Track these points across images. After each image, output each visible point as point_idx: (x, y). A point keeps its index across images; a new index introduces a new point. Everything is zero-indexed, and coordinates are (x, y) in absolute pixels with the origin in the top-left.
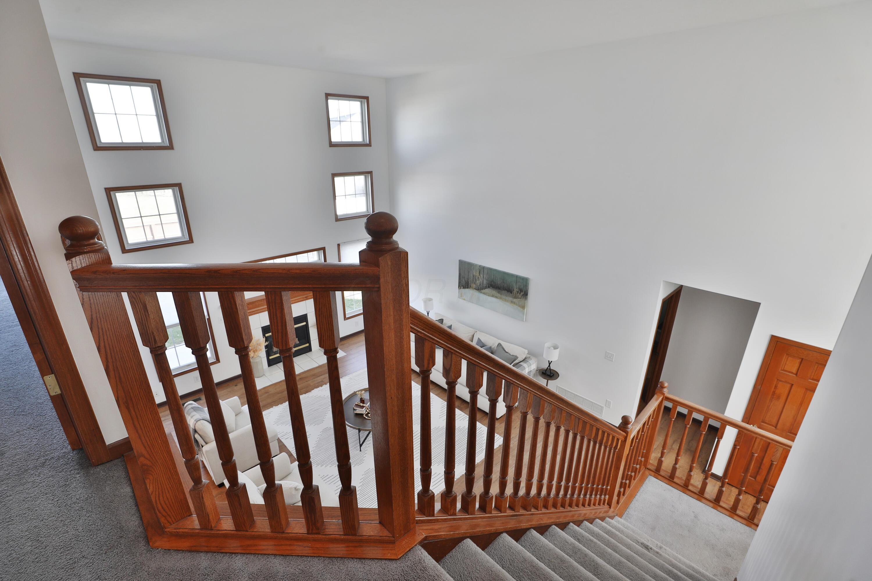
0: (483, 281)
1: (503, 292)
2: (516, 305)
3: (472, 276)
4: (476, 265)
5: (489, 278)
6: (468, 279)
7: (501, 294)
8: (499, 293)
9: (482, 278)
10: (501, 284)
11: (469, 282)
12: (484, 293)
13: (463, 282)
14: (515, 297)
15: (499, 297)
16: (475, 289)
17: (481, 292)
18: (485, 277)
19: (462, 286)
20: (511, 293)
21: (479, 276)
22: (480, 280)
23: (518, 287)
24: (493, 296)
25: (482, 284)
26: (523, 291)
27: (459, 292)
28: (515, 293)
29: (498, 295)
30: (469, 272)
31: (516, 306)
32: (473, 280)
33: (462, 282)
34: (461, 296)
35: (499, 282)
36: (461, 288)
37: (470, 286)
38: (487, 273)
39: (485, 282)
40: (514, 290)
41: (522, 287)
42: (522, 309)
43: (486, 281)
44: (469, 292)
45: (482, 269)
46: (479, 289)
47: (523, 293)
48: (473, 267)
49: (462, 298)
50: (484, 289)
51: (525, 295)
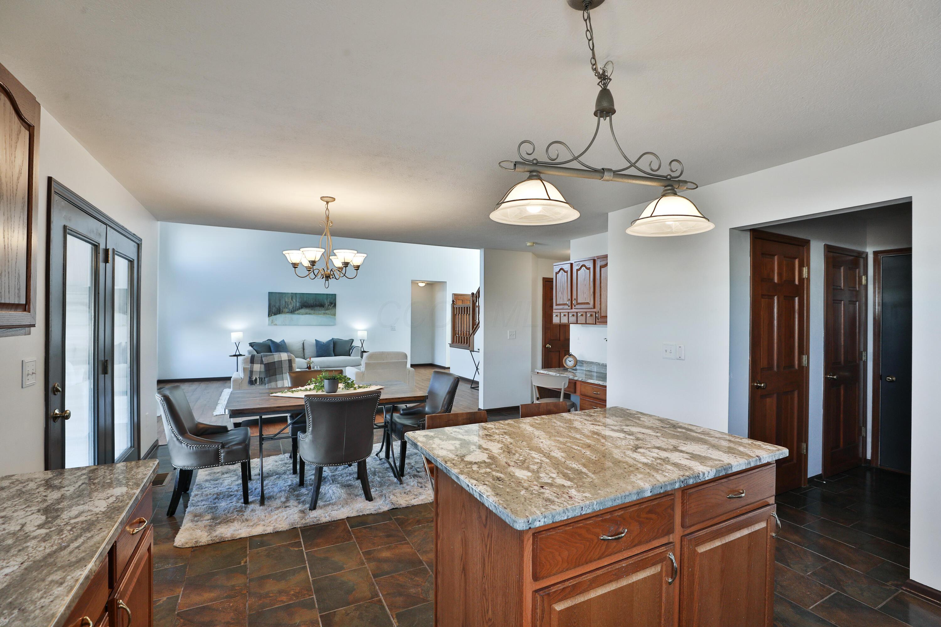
0: (296, 304)
1: (316, 308)
2: (329, 314)
3: (284, 303)
4: (288, 293)
5: (302, 301)
6: (280, 306)
7: (314, 310)
8: (312, 310)
10: (314, 302)
11: (281, 308)
12: (299, 314)
13: (274, 309)
14: (327, 309)
15: (312, 314)
16: (288, 313)
17: (295, 314)
19: (273, 313)
20: (323, 307)
21: (292, 301)
22: (293, 304)
23: (328, 301)
24: (306, 314)
25: (295, 307)
26: (333, 303)
27: (269, 320)
28: (326, 307)
30: (280, 300)
31: (328, 316)
33: (272, 310)
35: (311, 302)
36: (271, 316)
37: (282, 312)
38: (300, 297)
39: (298, 305)
40: (325, 305)
41: (332, 300)
42: (333, 316)
43: (299, 303)
44: (279, 318)
45: (294, 295)
46: (292, 312)
47: (333, 305)
48: (284, 295)
49: (273, 324)
50: (298, 310)
51: (335, 305)
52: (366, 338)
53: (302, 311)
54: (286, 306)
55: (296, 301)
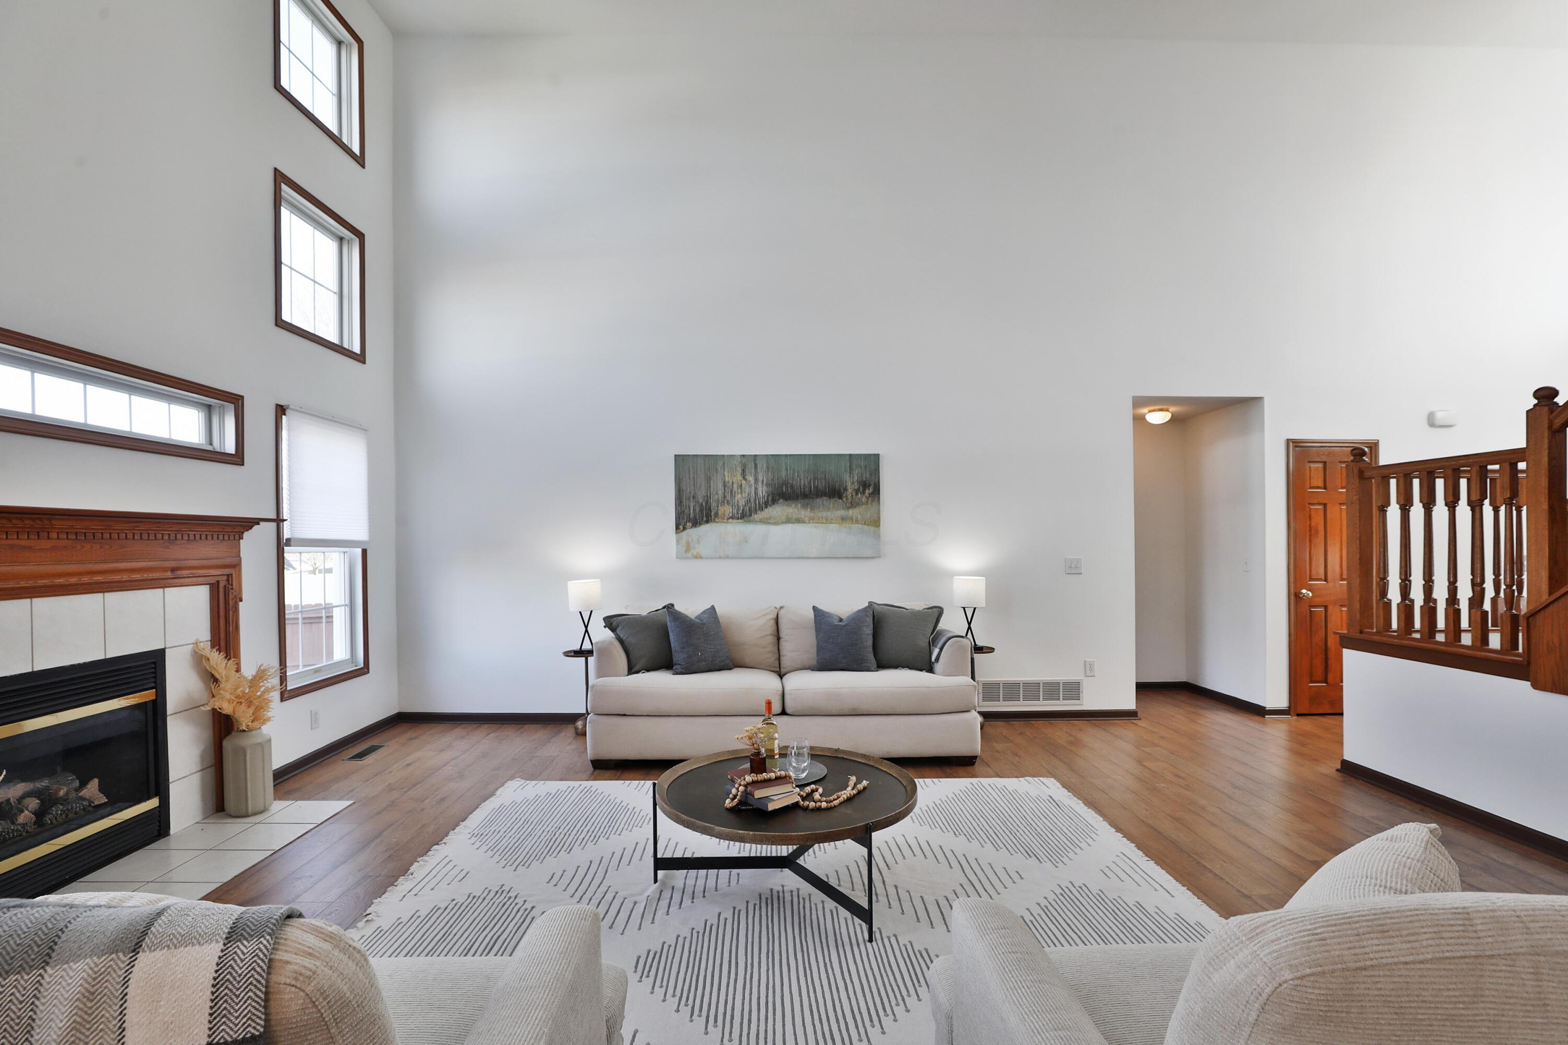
0: (756, 489)
1: (819, 501)
2: (857, 522)
3: (720, 486)
4: (731, 457)
5: (773, 480)
6: (707, 499)
7: (812, 509)
8: (805, 507)
9: (752, 482)
10: (810, 483)
11: (714, 504)
12: (764, 521)
13: (692, 508)
14: (853, 505)
15: (807, 520)
16: (732, 518)
17: (755, 522)
18: (760, 478)
19: (689, 521)
20: (840, 497)
21: (744, 482)
22: (747, 490)
23: (856, 478)
24: (788, 521)
25: (752, 500)
26: (869, 486)
27: (678, 541)
28: (849, 496)
29: (805, 513)
30: (708, 479)
31: (856, 527)
32: (725, 497)
33: (686, 511)
34: (687, 552)
35: (802, 481)
36: (684, 529)
37: (716, 515)
38: (768, 468)
39: (763, 491)
40: (846, 489)
41: (868, 475)
42: (872, 529)
43: (765, 488)
44: (708, 534)
45: (749, 463)
46: (745, 515)
47: (871, 490)
48: (721, 463)
49: (689, 555)
50: (761, 509)
51: (876, 492)
52: (981, 602)
53: (779, 510)
54: (728, 498)
55: (756, 480)
